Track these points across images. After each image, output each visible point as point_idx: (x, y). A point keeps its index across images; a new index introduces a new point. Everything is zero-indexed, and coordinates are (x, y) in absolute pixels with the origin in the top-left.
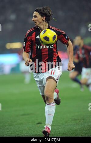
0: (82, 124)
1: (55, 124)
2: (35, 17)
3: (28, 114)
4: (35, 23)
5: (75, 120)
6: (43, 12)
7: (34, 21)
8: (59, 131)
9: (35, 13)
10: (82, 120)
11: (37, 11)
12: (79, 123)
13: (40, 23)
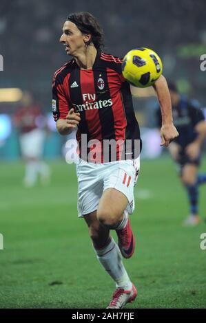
0: (159, 288)
1: (93, 287)
2: (68, 32)
3: (30, 261)
4: (67, 48)
5: (143, 277)
6: (86, 24)
7: (64, 42)
8: (103, 302)
9: (68, 25)
10: (160, 279)
11: (73, 20)
12: (152, 285)
13: (79, 47)
